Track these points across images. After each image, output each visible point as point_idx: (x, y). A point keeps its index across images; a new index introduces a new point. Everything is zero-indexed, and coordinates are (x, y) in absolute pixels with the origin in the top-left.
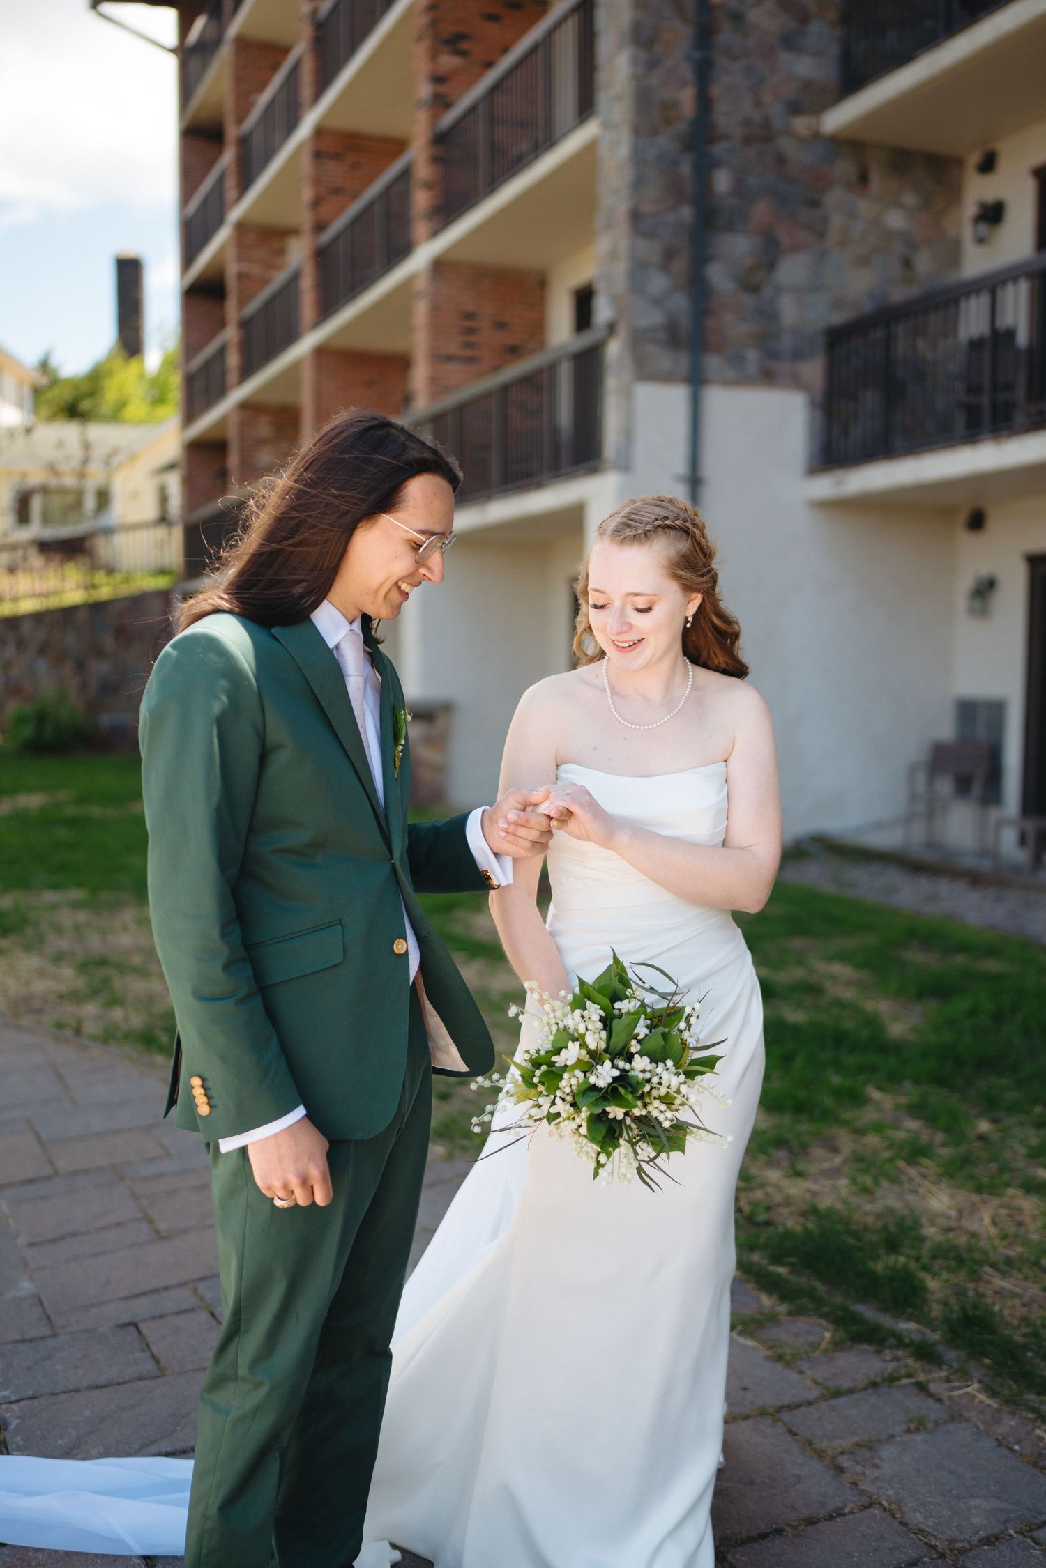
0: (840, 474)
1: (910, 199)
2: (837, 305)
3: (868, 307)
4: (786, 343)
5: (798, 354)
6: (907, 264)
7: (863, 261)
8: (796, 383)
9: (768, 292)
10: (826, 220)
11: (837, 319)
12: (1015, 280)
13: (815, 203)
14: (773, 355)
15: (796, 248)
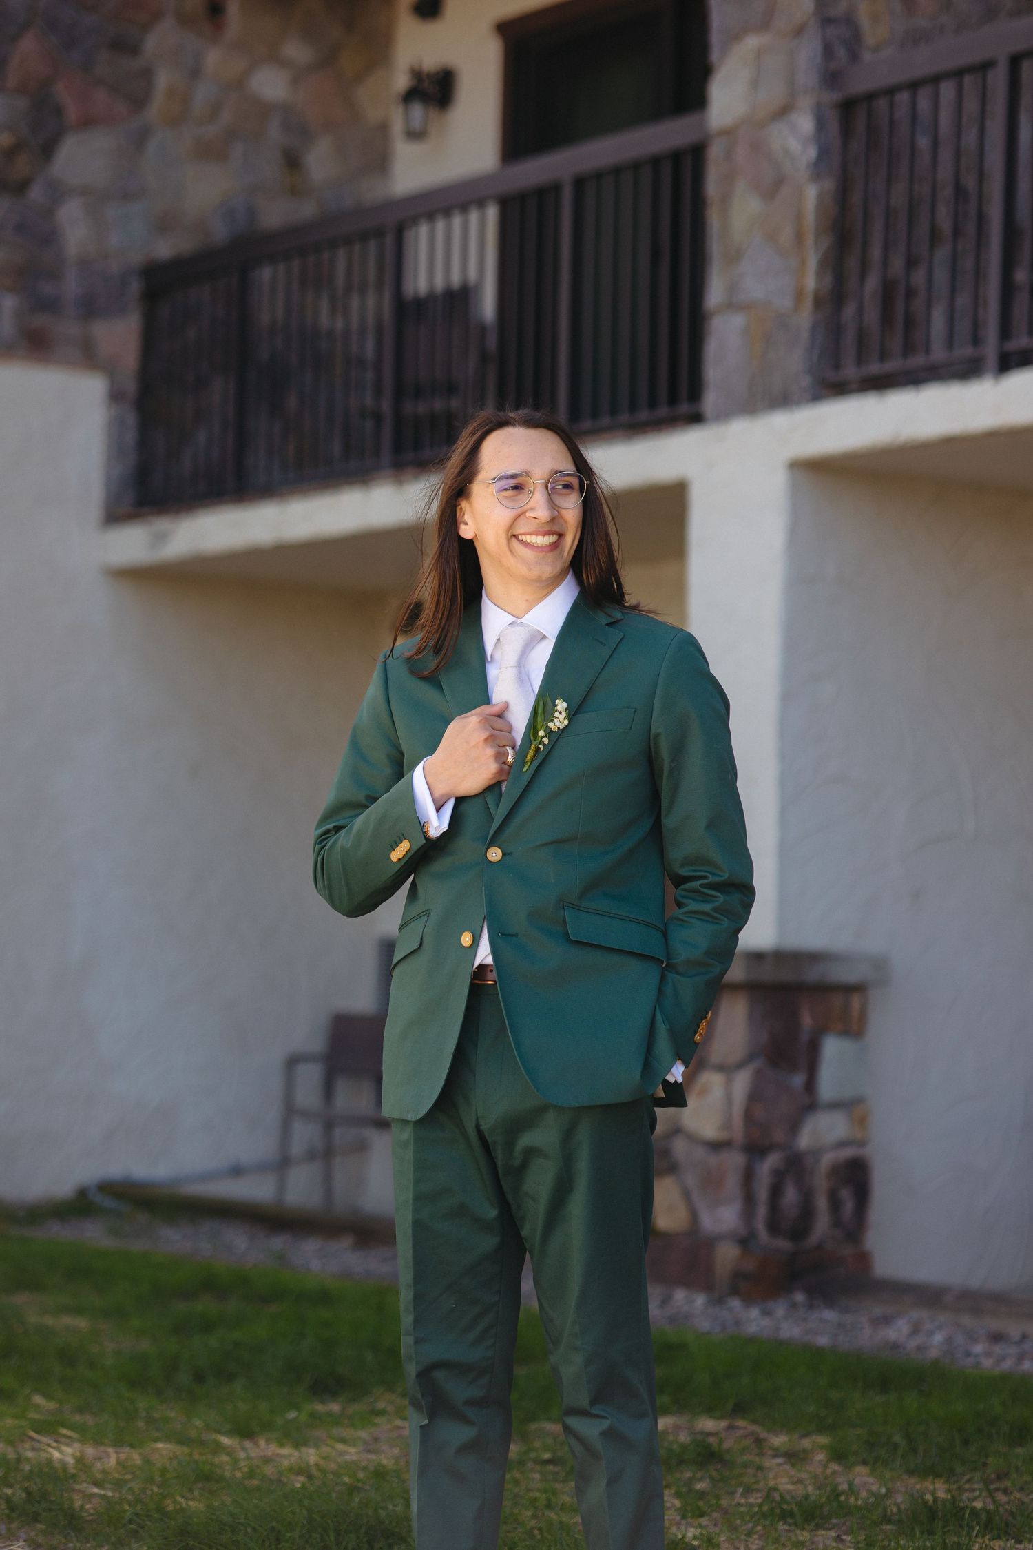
0: (162, 524)
1: (297, 51)
2: (164, 224)
3: (220, 232)
4: (71, 286)
5: (90, 308)
6: (292, 162)
7: (212, 152)
8: (88, 357)
9: (36, 193)
10: (147, 74)
11: (164, 250)
12: (481, 203)
13: (126, 46)
14: (50, 306)
15: (87, 123)
